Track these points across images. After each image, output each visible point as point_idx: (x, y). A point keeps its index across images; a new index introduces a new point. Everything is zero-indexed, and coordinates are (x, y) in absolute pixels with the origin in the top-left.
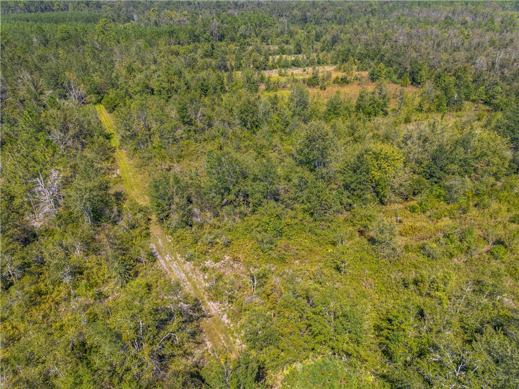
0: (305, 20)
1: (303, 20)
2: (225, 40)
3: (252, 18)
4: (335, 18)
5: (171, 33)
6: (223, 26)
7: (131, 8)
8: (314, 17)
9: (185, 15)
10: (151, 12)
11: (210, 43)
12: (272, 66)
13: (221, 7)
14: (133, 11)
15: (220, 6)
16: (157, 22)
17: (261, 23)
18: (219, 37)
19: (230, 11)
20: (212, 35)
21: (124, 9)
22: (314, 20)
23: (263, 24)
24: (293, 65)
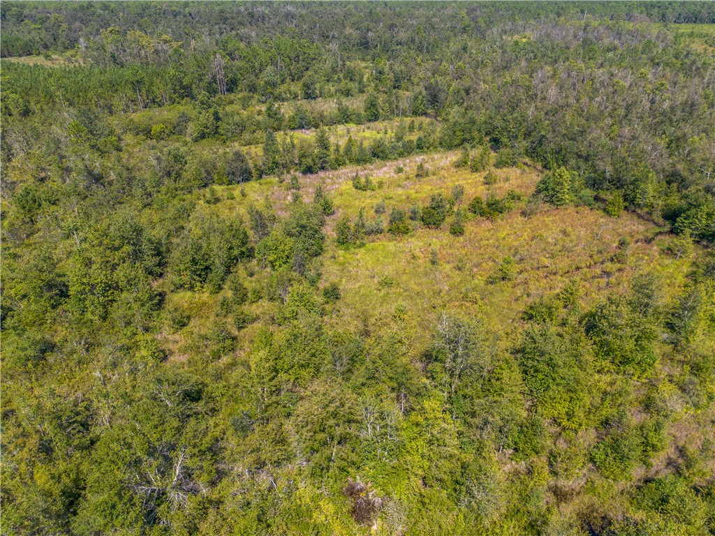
0: (364, 45)
1: (362, 44)
2: (239, 89)
3: (283, 47)
4: (413, 41)
5: (137, 84)
6: (233, 63)
7: (77, 24)
8: (378, 39)
9: (165, 42)
10: (107, 33)
11: (212, 110)
12: (337, 160)
13: (228, 21)
14: (81, 30)
15: (226, 19)
16: (116, 55)
17: (298, 56)
18: (227, 84)
19: (243, 31)
20: (215, 82)
21: (64, 26)
22: (380, 44)
23: (301, 58)
24: (375, 155)
